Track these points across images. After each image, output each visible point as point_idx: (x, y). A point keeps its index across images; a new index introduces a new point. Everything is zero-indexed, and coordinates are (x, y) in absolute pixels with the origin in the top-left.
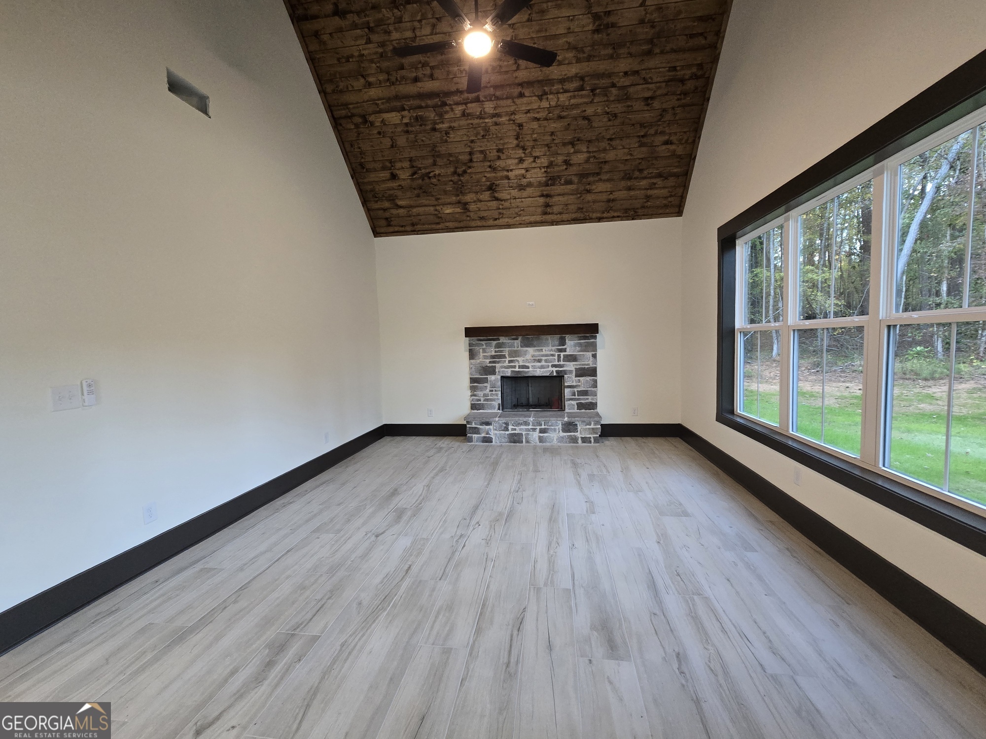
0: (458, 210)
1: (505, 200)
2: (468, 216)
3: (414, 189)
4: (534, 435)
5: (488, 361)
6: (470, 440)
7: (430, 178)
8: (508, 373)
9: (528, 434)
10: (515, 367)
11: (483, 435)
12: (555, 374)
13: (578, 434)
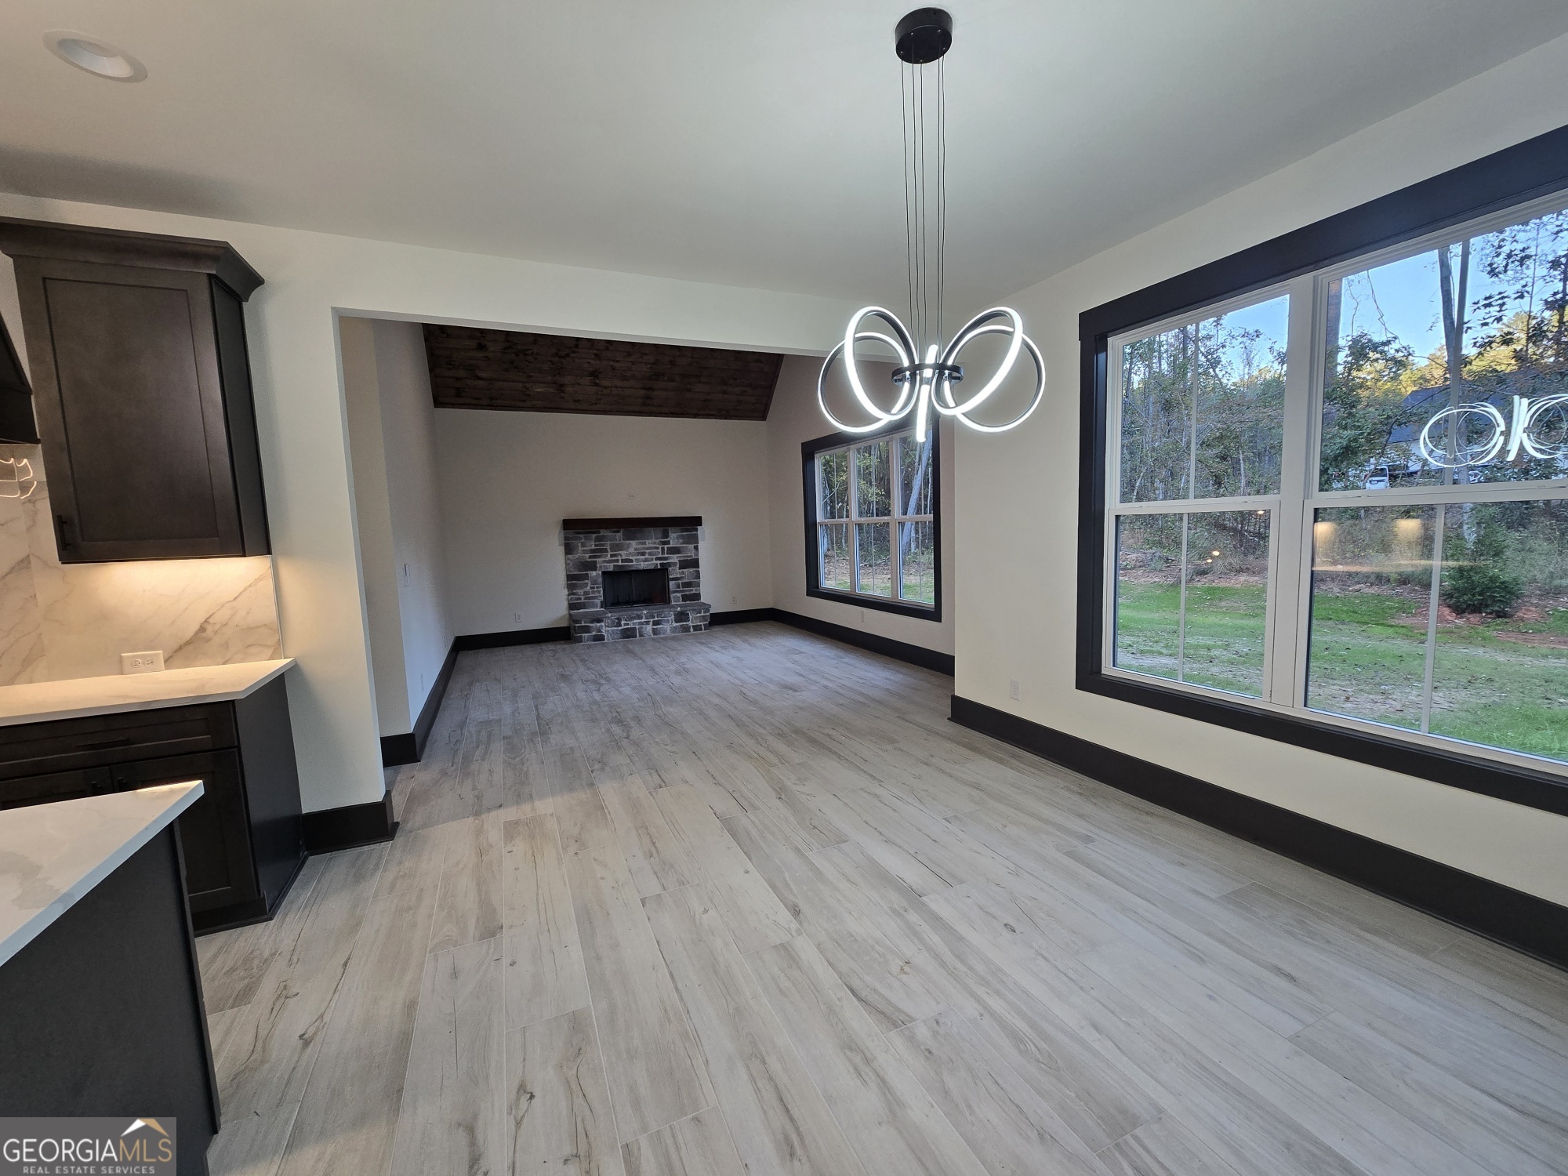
0: (552, 390)
1: (606, 387)
2: (561, 397)
3: (504, 362)
4: (648, 629)
5: (588, 555)
6: (580, 640)
7: (526, 355)
8: (611, 567)
9: (642, 628)
10: (617, 561)
11: (594, 633)
12: (659, 567)
13: (690, 623)
